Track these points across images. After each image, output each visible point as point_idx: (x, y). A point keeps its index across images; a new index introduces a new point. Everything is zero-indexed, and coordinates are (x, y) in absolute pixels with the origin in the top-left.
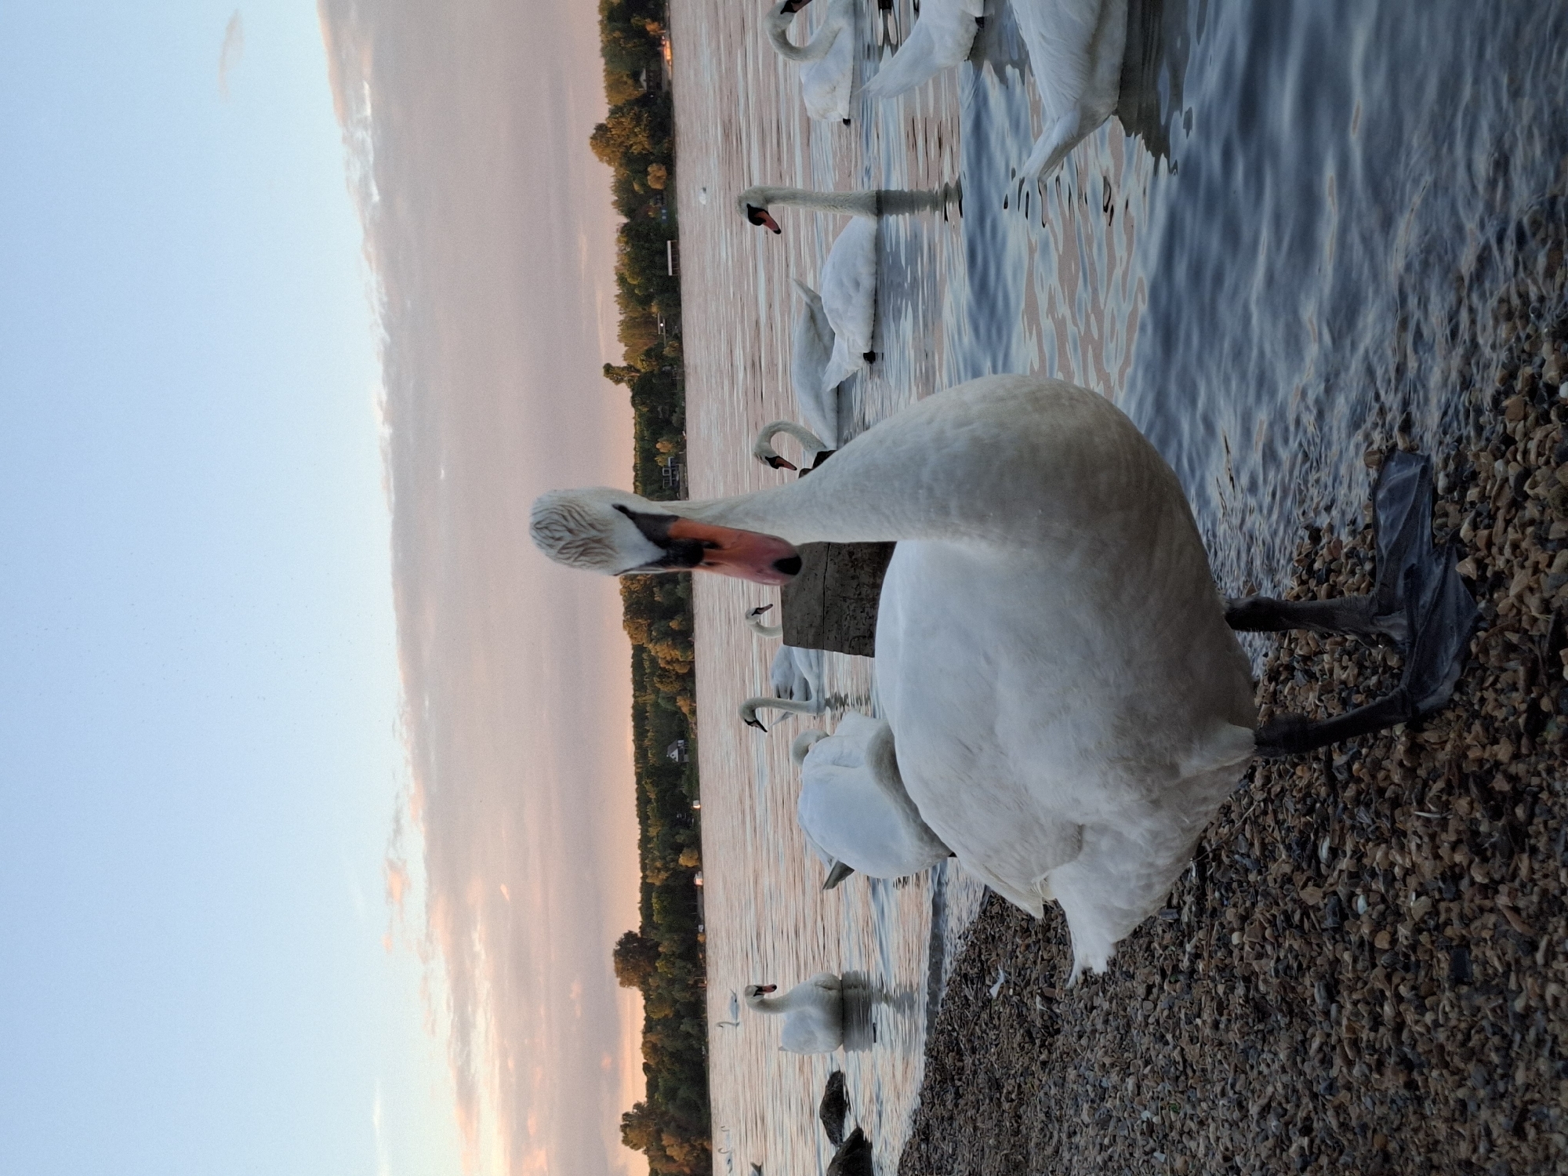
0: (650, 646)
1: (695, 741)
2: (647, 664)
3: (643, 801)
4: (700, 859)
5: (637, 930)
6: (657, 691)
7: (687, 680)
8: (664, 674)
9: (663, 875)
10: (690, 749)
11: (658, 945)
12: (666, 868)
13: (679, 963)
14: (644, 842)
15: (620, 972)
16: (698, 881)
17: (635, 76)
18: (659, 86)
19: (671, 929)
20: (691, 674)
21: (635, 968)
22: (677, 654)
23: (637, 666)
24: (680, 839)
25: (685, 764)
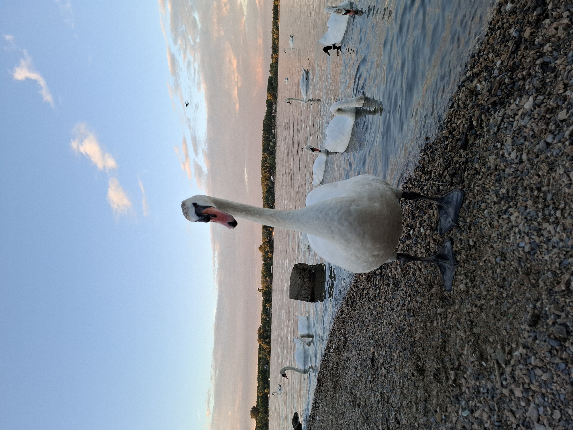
0: (262, 345)
1: (270, 365)
2: (261, 348)
3: (259, 378)
4: (269, 391)
5: (255, 406)
6: (263, 354)
7: (269, 352)
8: (265, 351)
9: (262, 394)
10: (269, 367)
11: (259, 409)
12: (262, 392)
13: (264, 414)
14: (258, 386)
15: (251, 415)
16: (269, 396)
17: (267, 237)
18: (271, 239)
19: (263, 406)
20: (270, 351)
21: (255, 414)
22: (267, 346)
23: (260, 349)
24: (266, 386)
25: (267, 370)
